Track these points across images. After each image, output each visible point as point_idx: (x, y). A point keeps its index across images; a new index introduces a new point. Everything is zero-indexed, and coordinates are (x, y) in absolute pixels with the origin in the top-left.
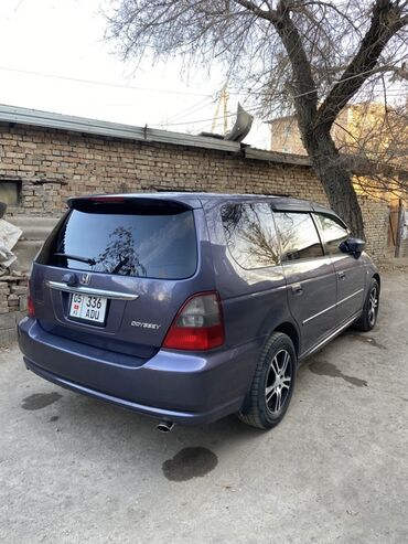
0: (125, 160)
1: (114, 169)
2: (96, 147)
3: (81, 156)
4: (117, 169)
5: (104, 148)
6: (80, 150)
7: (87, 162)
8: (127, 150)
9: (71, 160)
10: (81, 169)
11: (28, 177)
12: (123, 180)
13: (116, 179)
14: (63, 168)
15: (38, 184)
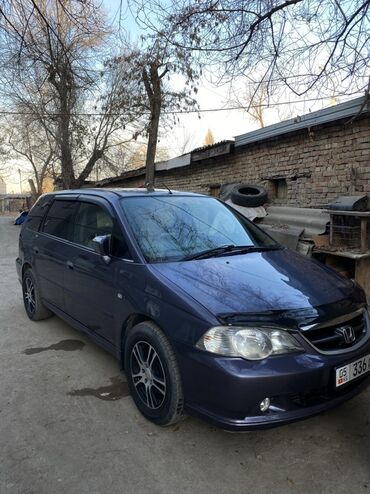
0: (360, 140)
1: (347, 154)
2: (335, 135)
3: (322, 148)
4: (352, 154)
5: (340, 134)
6: (321, 142)
7: (325, 152)
8: (363, 128)
9: (314, 153)
10: (322, 161)
11: (289, 175)
12: (356, 165)
13: (349, 165)
14: (308, 162)
15: (294, 179)
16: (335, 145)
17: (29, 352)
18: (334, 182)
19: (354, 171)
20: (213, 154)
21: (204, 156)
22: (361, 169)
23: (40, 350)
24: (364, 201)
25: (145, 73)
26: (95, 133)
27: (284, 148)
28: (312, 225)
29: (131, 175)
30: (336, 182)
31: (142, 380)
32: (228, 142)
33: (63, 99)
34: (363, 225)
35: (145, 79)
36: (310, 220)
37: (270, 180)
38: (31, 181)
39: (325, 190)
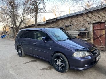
0: (84, 18)
2: (79, 17)
4: (83, 20)
6: (76, 18)
7: (77, 20)
8: (85, 16)
9: (75, 20)
10: (76, 22)
11: (69, 25)
12: (84, 22)
13: (82, 23)
14: (74, 22)
15: (71, 25)
16: (79, 19)
17: (25, 63)
18: (79, 26)
19: (83, 24)
20: (52, 21)
21: (50, 21)
22: (85, 23)
23: (27, 63)
24: (86, 29)
25: (34, 4)
26: (21, 17)
27: (68, 19)
28: (75, 34)
29: (30, 26)
30: (80, 26)
31: (58, 65)
32: (56, 18)
33: (13, 9)
34: (87, 34)
35: (34, 5)
36: (75, 33)
37: (65, 26)
38: (3, 28)
39: (77, 27)
